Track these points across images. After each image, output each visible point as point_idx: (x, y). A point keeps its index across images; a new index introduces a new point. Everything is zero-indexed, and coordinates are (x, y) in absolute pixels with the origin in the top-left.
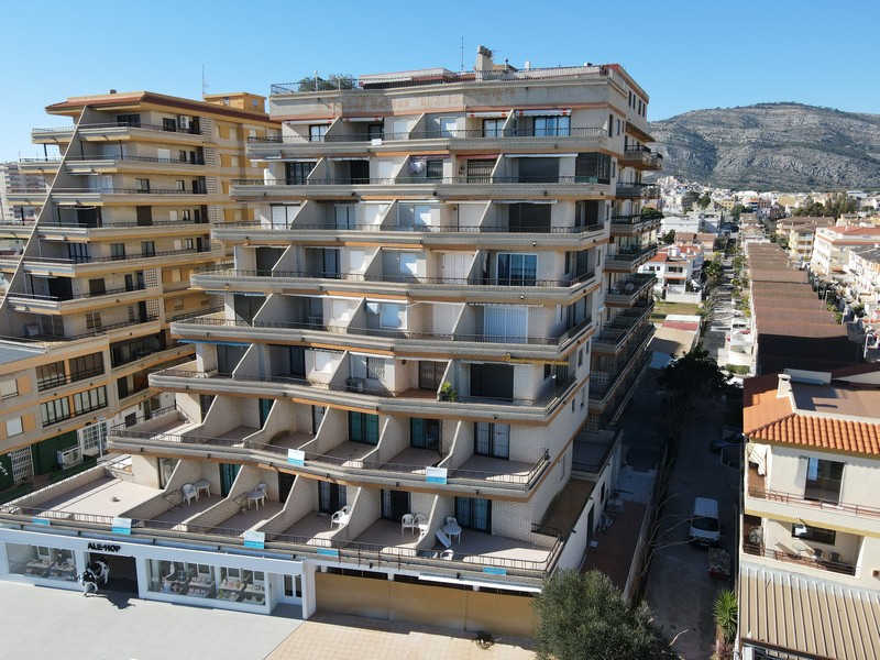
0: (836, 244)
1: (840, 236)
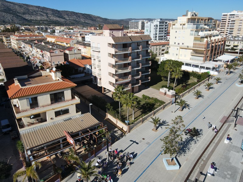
0: (17, 40)
1: (17, 38)
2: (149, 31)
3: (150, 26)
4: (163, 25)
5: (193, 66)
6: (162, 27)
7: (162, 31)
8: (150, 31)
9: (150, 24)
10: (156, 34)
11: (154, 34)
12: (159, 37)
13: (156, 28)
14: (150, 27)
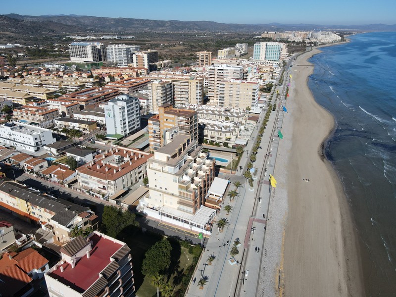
2: (112, 115)
3: (113, 108)
4: (132, 105)
5: (182, 221)
6: (131, 107)
7: (133, 113)
8: (114, 116)
9: (113, 106)
10: (124, 120)
11: (121, 120)
12: (129, 122)
13: (123, 112)
14: (114, 111)
